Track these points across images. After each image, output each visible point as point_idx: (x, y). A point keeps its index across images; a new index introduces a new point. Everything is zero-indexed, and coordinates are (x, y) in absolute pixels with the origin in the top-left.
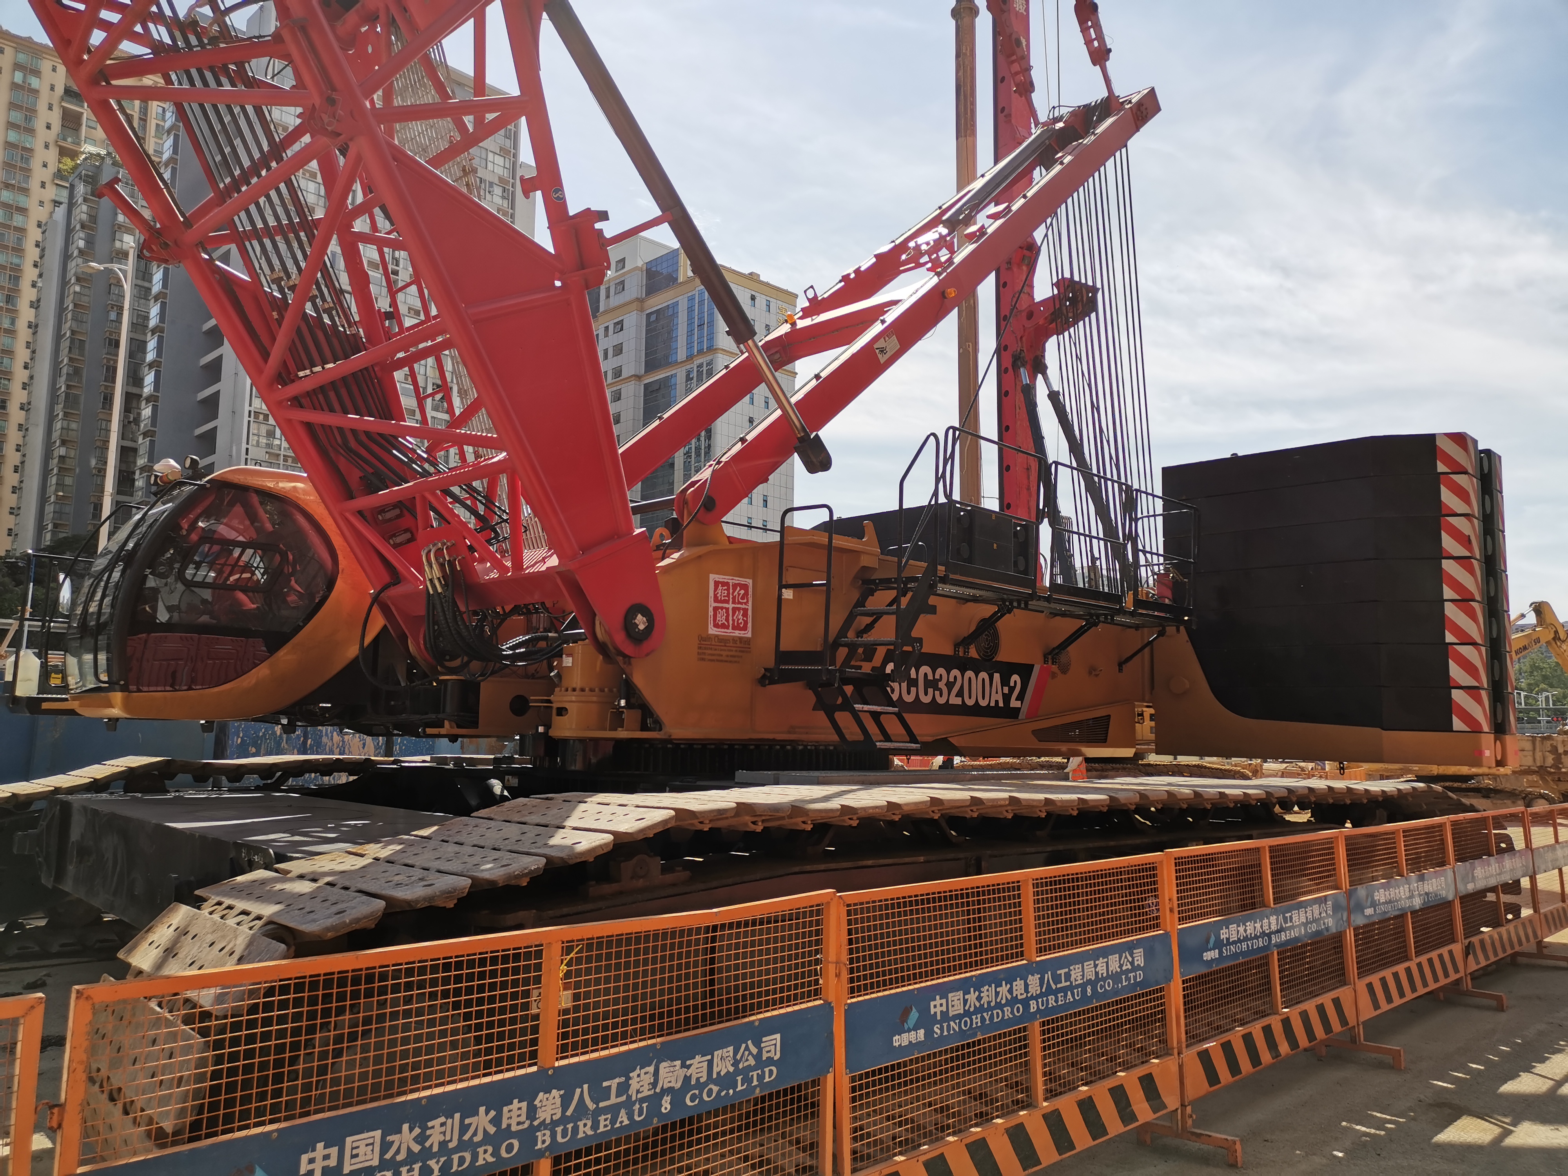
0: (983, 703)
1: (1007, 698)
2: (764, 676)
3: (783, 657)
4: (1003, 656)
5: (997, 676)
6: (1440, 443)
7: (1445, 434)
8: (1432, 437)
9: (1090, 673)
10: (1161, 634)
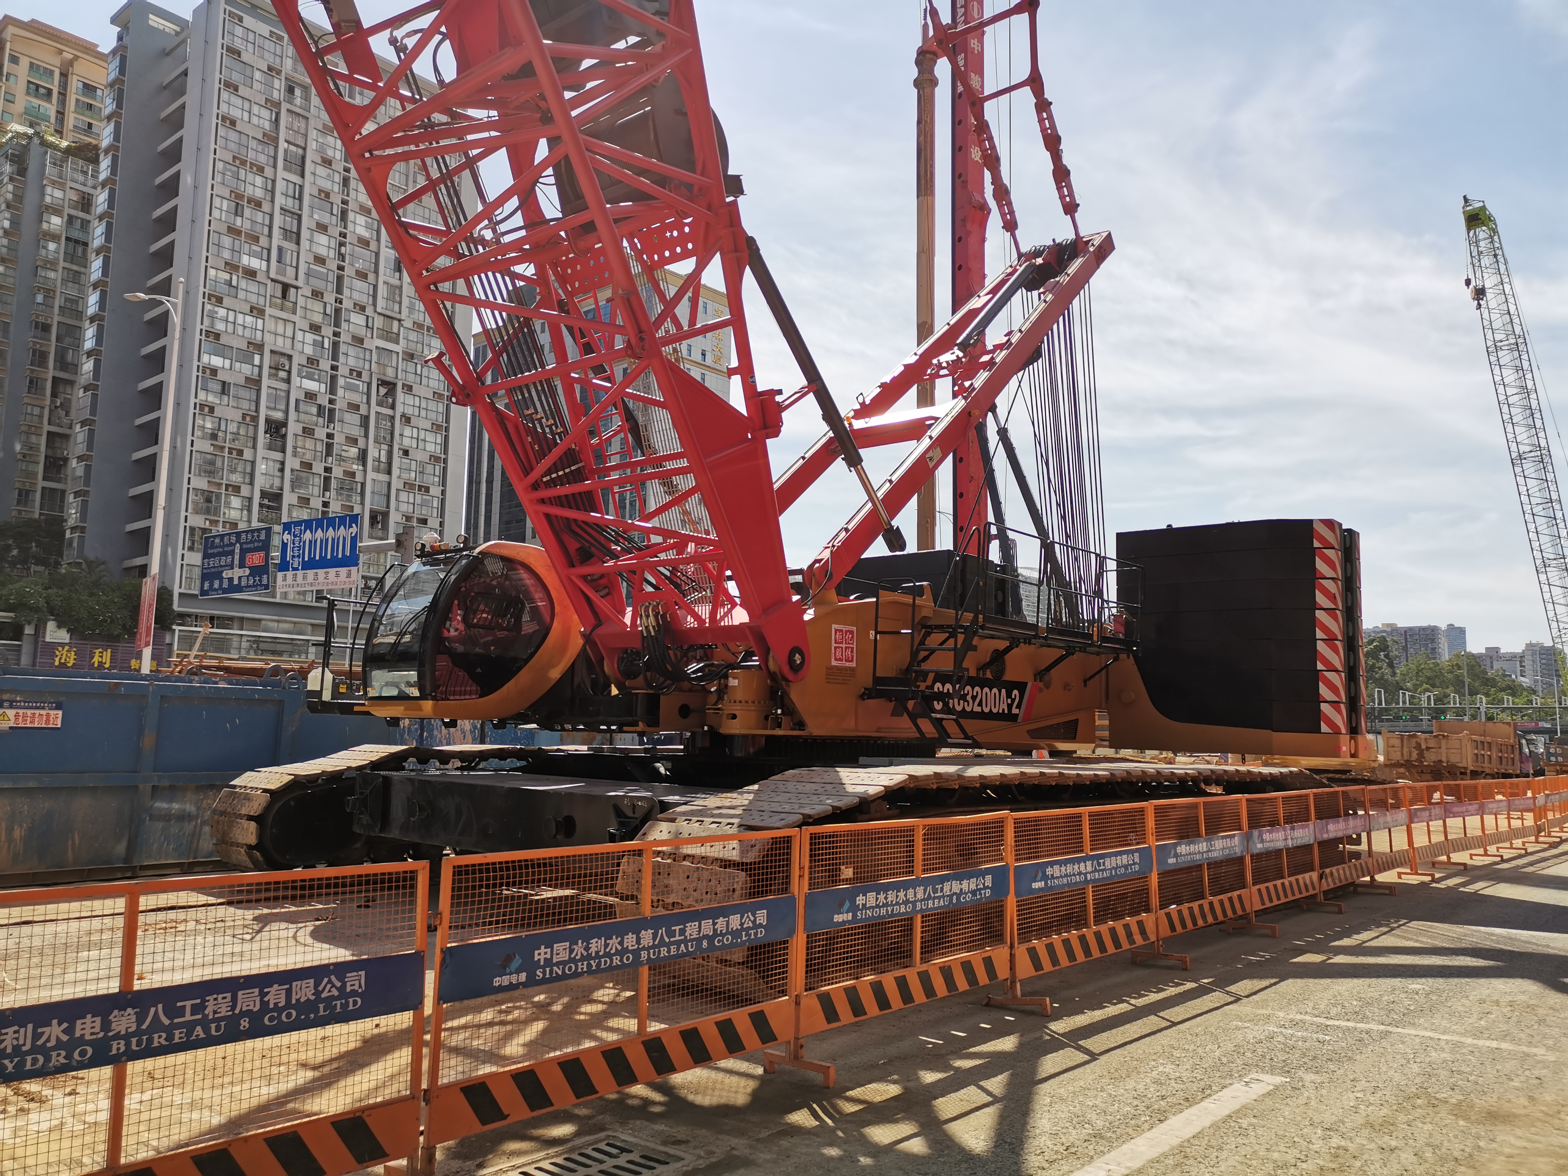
0: (995, 711)
1: (1010, 706)
2: (864, 694)
3: (877, 680)
4: (1008, 676)
5: (1004, 691)
6: (1318, 527)
7: (1322, 521)
8: (1310, 522)
9: (1065, 688)
10: (1116, 659)
